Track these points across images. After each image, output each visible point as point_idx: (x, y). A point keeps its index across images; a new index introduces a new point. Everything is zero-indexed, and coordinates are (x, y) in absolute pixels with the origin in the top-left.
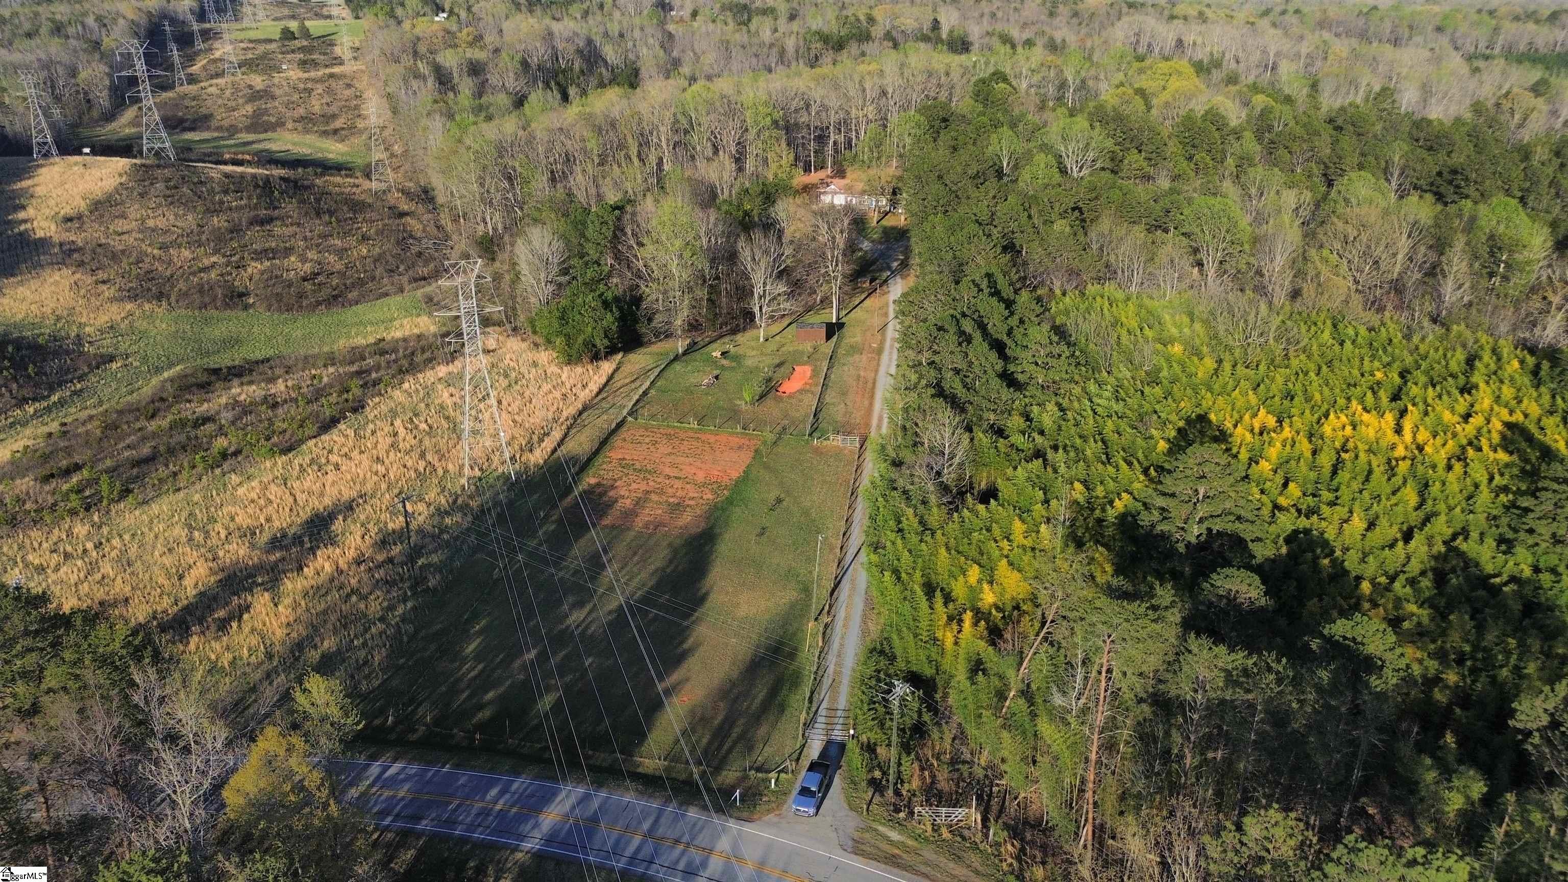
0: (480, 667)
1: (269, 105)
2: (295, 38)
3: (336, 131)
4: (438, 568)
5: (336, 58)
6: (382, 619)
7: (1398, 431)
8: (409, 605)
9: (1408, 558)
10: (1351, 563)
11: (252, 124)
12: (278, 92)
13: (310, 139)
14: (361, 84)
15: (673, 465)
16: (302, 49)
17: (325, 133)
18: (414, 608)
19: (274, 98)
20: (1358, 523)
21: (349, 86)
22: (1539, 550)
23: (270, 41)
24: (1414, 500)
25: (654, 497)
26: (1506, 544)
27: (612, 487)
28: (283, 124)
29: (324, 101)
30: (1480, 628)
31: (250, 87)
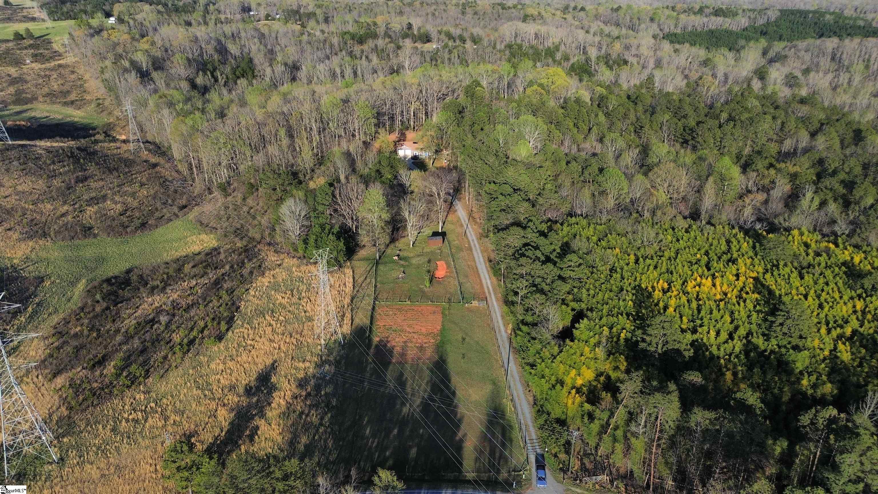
0: (376, 440)
1: (25, 87)
2: (24, 39)
3: (72, 102)
4: (334, 395)
5: (55, 52)
6: (321, 424)
7: (714, 285)
8: (329, 415)
9: (734, 347)
10: (715, 351)
11: (16, 100)
12: (28, 78)
13: (57, 108)
14: (81, 71)
15: (410, 326)
16: (31, 46)
17: (66, 104)
18: (332, 416)
19: (26, 82)
20: (713, 334)
21: (73, 72)
22: (779, 339)
23: (8, 41)
24: (729, 319)
25: (410, 345)
26: (767, 337)
27: (388, 342)
28: (36, 99)
29: (59, 82)
30: (764, 373)
31: (9, 75)
